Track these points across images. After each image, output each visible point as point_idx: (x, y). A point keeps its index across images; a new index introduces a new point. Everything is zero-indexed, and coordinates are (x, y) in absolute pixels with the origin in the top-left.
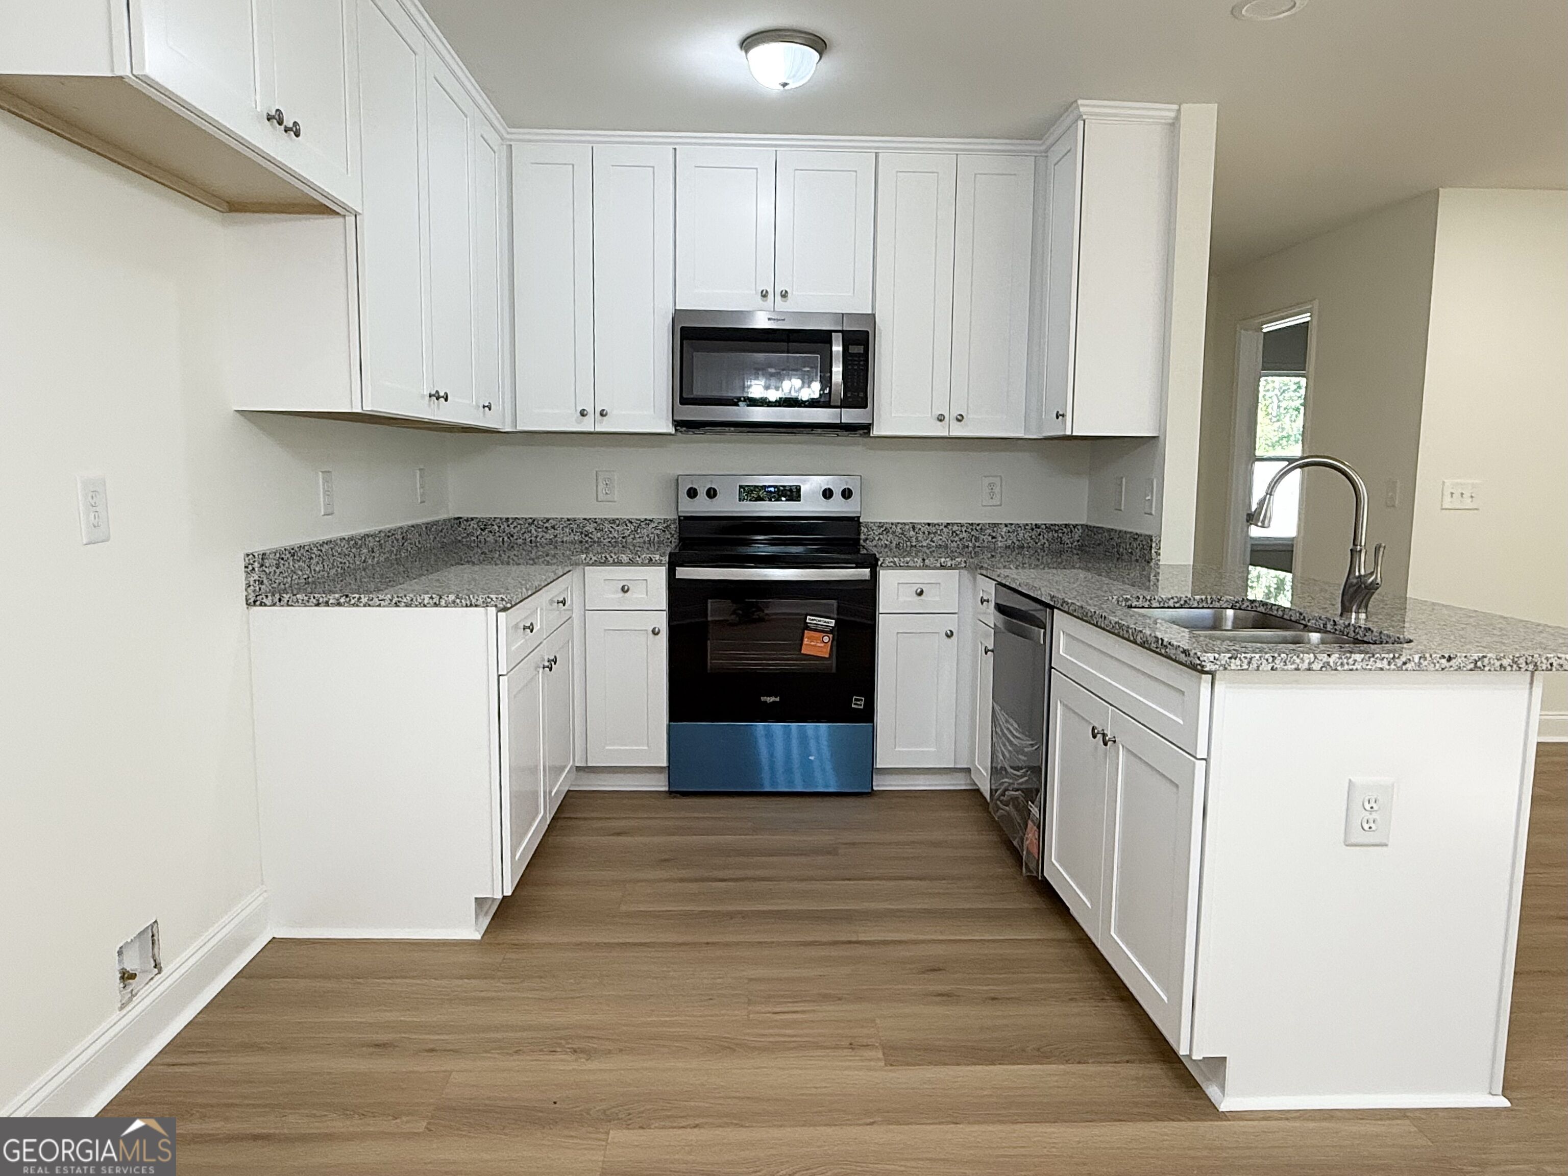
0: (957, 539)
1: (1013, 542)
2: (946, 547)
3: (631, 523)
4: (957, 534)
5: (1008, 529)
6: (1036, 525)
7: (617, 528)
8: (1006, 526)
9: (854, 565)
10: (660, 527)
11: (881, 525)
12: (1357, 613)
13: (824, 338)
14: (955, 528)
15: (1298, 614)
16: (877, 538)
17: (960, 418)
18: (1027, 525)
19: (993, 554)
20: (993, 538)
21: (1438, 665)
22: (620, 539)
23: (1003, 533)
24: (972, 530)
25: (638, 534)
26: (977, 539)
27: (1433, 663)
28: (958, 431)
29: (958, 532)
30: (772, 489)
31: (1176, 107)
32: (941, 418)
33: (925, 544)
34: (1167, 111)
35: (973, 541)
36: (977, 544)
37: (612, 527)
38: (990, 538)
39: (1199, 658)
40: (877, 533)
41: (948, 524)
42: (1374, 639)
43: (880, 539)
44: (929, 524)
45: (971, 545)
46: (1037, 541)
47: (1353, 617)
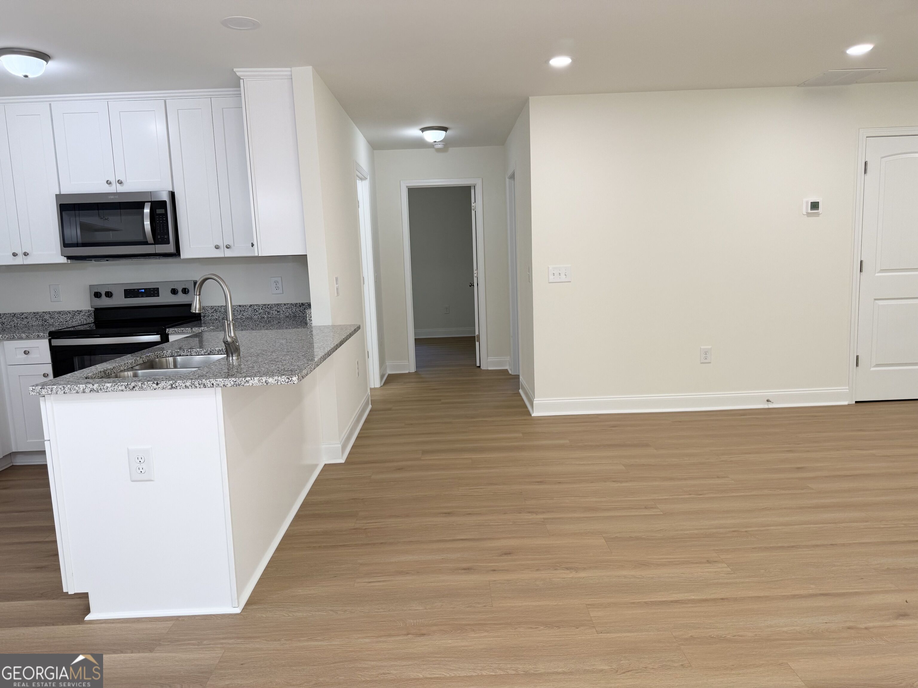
0: (257, 313)
1: (289, 314)
2: (251, 318)
3: (70, 313)
4: (257, 311)
5: (286, 306)
6: (302, 304)
7: (62, 316)
8: (285, 305)
10: (86, 315)
11: (212, 308)
13: (140, 205)
14: (256, 307)
16: (210, 315)
17: (228, 247)
18: (297, 304)
19: (279, 321)
20: (278, 312)
22: (65, 322)
23: (284, 309)
24: (265, 308)
25: (74, 319)
26: (269, 313)
27: (149, 386)
28: (229, 253)
29: (258, 310)
30: (143, 291)
31: (289, 69)
32: (217, 247)
33: (239, 317)
34: (285, 71)
35: (267, 314)
36: (269, 316)
37: (59, 316)
38: (276, 312)
40: (210, 312)
41: (251, 305)
43: (212, 315)
44: (240, 306)
45: (265, 316)
46: (304, 313)
47: (231, 359)
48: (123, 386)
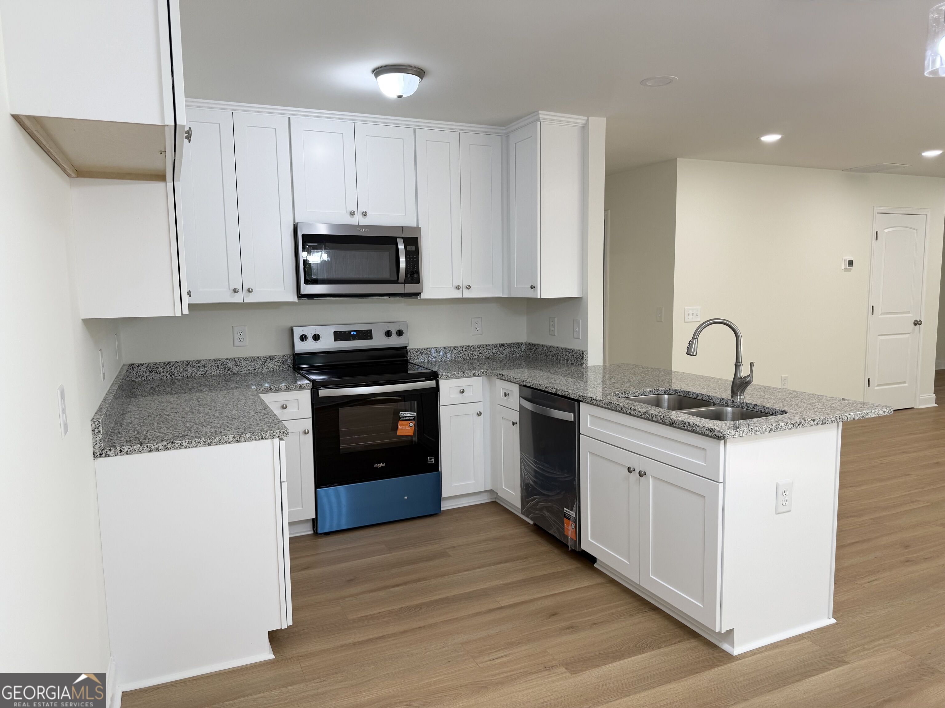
0: (460, 355)
1: (490, 355)
2: (455, 361)
3: (260, 359)
4: (460, 353)
5: (487, 347)
6: (502, 344)
7: (250, 364)
8: (487, 346)
9: (424, 379)
10: (280, 361)
12: (740, 395)
13: (391, 241)
14: (460, 349)
15: (707, 397)
16: (416, 358)
17: (468, 287)
18: (497, 345)
19: (480, 362)
20: (480, 353)
21: (810, 424)
22: (253, 370)
23: (485, 350)
24: (468, 349)
25: (265, 366)
26: (471, 355)
27: (808, 423)
28: (467, 294)
29: (461, 352)
30: (355, 333)
31: (586, 118)
32: (458, 288)
33: (444, 360)
34: (581, 120)
35: (470, 356)
36: (472, 358)
37: (247, 363)
38: (478, 354)
39: (722, 433)
41: (455, 347)
42: (760, 410)
44: (445, 348)
45: (468, 358)
46: (503, 353)
47: (738, 398)
48: (792, 424)
